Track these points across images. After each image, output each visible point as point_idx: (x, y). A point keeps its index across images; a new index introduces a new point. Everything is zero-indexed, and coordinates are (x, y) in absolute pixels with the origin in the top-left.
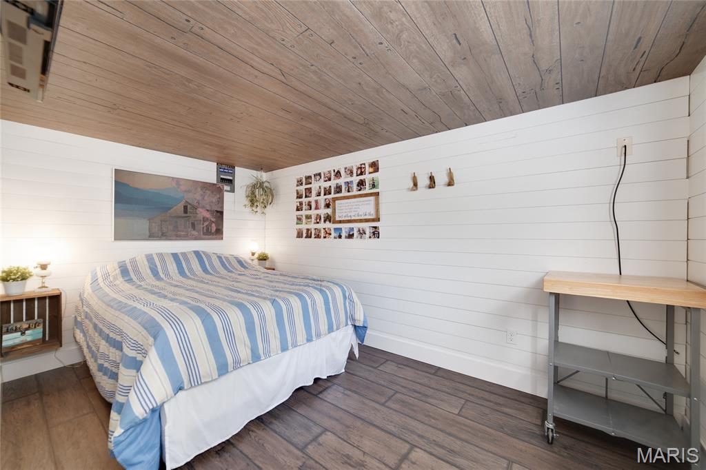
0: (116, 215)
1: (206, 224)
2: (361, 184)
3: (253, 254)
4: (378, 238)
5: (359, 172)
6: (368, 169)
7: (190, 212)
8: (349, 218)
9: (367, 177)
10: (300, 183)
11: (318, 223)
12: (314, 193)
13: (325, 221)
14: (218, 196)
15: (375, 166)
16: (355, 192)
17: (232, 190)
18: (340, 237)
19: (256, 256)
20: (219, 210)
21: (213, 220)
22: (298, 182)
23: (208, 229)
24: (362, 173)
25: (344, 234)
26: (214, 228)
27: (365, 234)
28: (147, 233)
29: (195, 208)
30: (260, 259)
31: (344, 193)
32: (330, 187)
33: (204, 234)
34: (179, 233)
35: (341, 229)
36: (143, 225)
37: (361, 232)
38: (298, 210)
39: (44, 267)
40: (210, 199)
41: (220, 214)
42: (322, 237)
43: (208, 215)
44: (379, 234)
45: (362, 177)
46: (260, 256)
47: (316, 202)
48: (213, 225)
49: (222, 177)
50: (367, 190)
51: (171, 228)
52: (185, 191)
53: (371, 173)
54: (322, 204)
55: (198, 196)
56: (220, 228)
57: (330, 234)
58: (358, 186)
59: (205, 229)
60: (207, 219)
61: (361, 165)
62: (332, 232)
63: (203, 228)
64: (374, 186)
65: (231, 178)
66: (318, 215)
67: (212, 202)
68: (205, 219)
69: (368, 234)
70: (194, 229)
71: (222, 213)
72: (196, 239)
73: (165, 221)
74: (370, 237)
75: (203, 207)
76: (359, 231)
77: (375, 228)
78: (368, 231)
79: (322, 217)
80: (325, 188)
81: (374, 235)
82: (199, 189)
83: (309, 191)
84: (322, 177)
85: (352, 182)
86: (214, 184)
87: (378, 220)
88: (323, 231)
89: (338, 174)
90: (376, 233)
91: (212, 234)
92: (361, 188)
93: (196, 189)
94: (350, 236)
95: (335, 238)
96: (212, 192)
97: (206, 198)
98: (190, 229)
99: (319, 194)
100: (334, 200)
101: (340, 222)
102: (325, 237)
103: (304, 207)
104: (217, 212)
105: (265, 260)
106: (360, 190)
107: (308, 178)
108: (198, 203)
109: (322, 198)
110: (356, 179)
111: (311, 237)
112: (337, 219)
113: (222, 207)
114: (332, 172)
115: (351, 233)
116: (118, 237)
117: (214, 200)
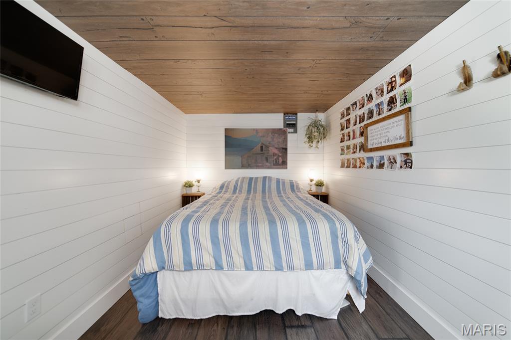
0: (226, 155)
1: (275, 157)
2: (392, 101)
3: (311, 181)
4: (411, 168)
5: (389, 89)
6: (399, 81)
7: (265, 150)
8: (380, 145)
9: (398, 92)
10: (343, 116)
11: (354, 152)
12: (352, 122)
13: (360, 151)
14: (283, 137)
15: (407, 74)
16: (385, 114)
17: (296, 132)
18: (372, 167)
19: (314, 182)
20: (284, 147)
21: (280, 155)
22: (341, 115)
23: (276, 161)
24: (392, 90)
25: (375, 164)
26: (281, 160)
27: (396, 163)
28: (241, 165)
29: (267, 147)
30: (317, 185)
31: (376, 117)
32: (364, 113)
33: (274, 165)
34: (258, 164)
35: (372, 158)
36: (238, 159)
37: (392, 160)
38: (341, 142)
39: (199, 182)
40: (278, 140)
41: (285, 150)
42: (358, 166)
43: (276, 151)
44: (412, 163)
45: (391, 94)
46: (317, 182)
47: (354, 131)
48: (280, 158)
49: (287, 122)
50: (398, 107)
51: (253, 161)
52: (261, 136)
53: (402, 84)
54: (358, 133)
55: (269, 139)
56: (285, 160)
57: (364, 164)
58: (388, 105)
59: (274, 161)
60: (276, 154)
61: (391, 78)
62: (366, 162)
63: (273, 160)
64: (406, 100)
65: (294, 122)
66: (354, 144)
67: (279, 142)
68: (274, 154)
69: (398, 165)
70: (267, 162)
71: (286, 149)
72: (269, 168)
73: (250, 157)
74: (401, 167)
75: (273, 146)
76: (390, 159)
77: (407, 154)
78: (399, 160)
79: (358, 146)
80: (360, 116)
81: (406, 164)
82: (270, 134)
83: (348, 121)
84: (358, 106)
85: (382, 102)
86: (281, 129)
87: (411, 144)
88: (358, 161)
89: (370, 98)
90: (408, 162)
91: (279, 165)
92: (392, 107)
93: (268, 134)
94: (381, 166)
95: (368, 168)
96: (279, 135)
97: (275, 139)
98: (265, 162)
99: (355, 124)
100: (367, 126)
101: (371, 150)
102: (360, 167)
103: (346, 138)
104: (283, 148)
105: (320, 186)
106: (390, 110)
107: (348, 109)
108: (269, 143)
109: (358, 126)
110: (386, 98)
111: (349, 167)
112: (370, 147)
113: (286, 145)
114: (365, 97)
115: (382, 163)
116: (227, 167)
117: (280, 140)
